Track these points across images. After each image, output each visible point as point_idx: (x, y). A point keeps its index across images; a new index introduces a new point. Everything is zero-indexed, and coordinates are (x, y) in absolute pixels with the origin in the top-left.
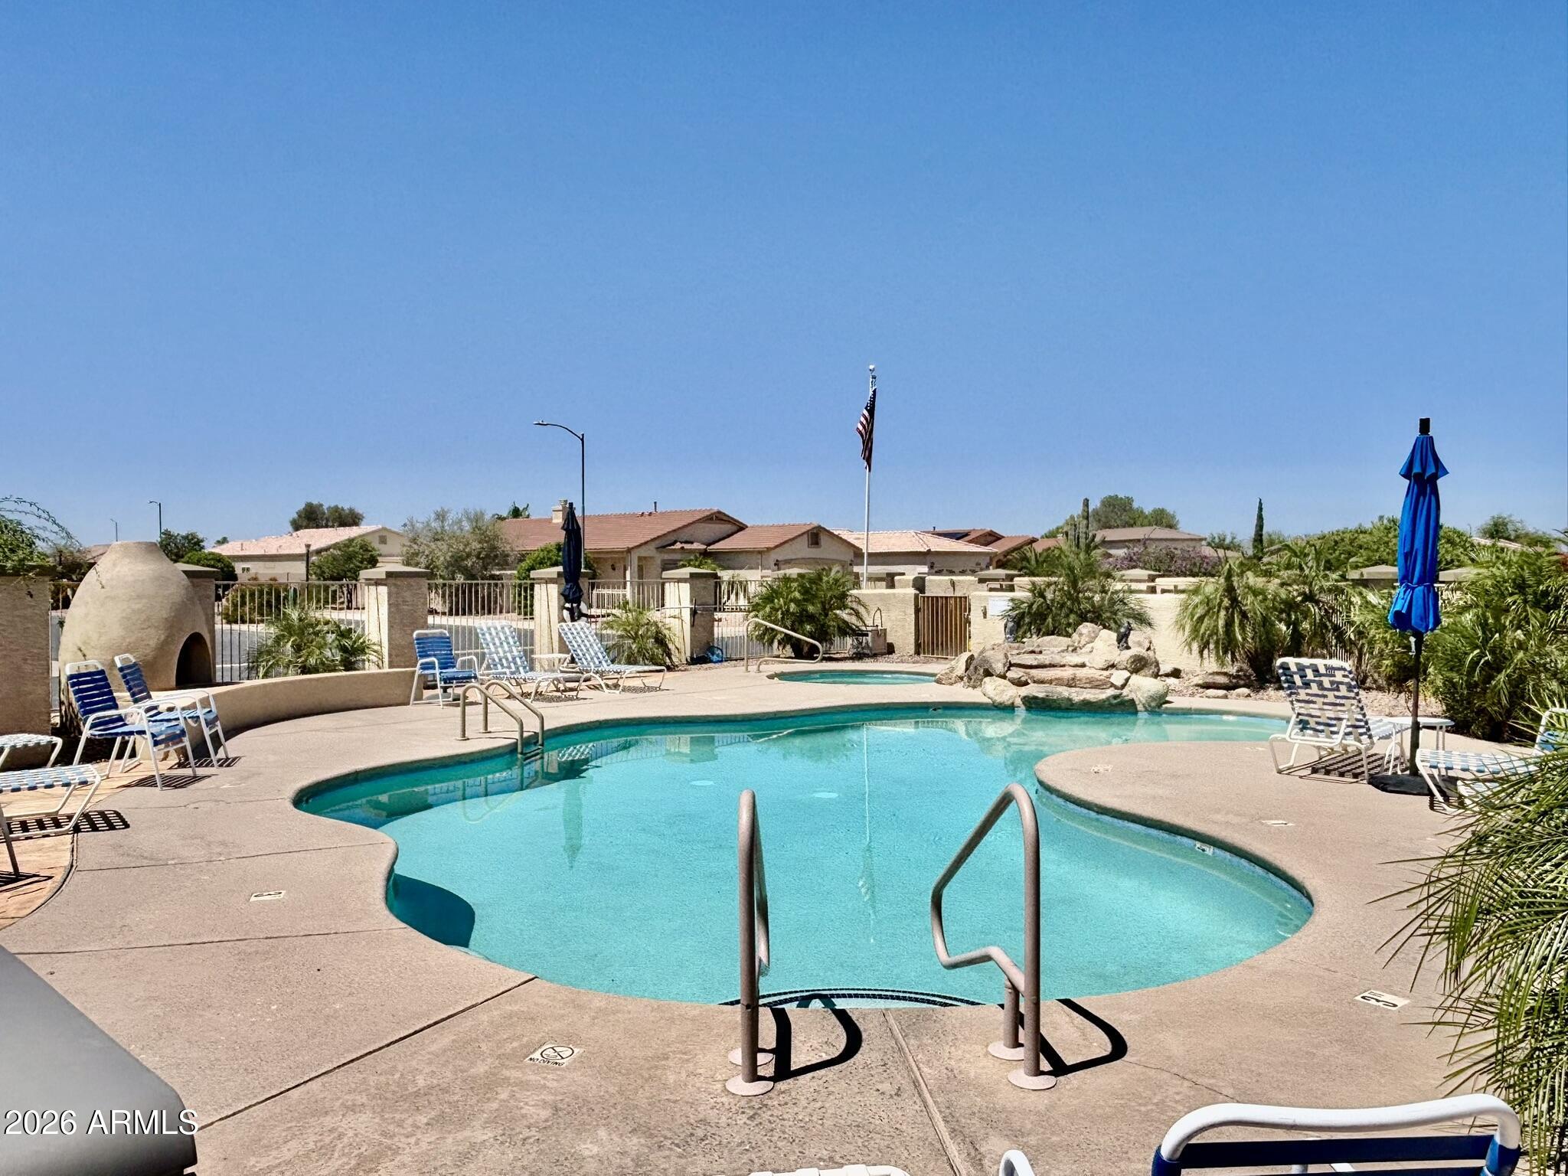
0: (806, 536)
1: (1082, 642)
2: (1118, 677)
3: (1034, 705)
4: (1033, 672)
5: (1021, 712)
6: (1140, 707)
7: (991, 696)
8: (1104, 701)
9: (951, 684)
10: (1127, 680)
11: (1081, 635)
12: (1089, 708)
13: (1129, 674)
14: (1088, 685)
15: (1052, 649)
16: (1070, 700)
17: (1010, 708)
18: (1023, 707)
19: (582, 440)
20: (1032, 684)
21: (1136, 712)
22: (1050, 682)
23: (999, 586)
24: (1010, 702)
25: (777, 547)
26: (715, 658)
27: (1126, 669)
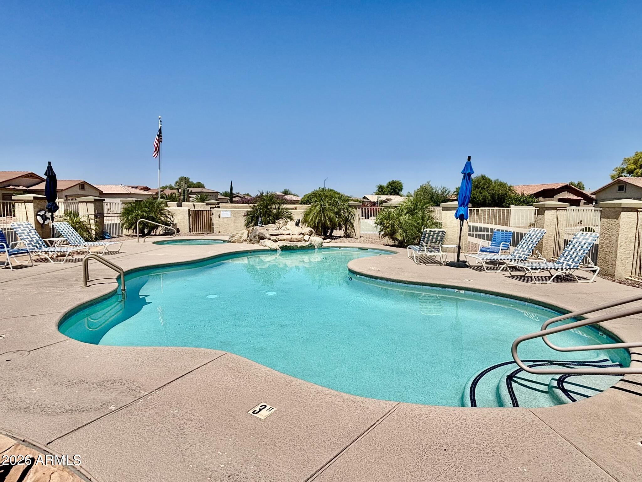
0: (78, 186)
1: (281, 226)
2: (306, 237)
3: (285, 249)
4: (278, 237)
5: (279, 251)
6: (316, 247)
7: (270, 246)
8: (307, 246)
10: (309, 238)
11: (280, 223)
12: (302, 248)
13: (309, 237)
14: (297, 241)
15: (272, 229)
16: (297, 246)
17: (275, 250)
18: (280, 250)
20: (279, 242)
21: (315, 249)
22: (284, 240)
24: (275, 249)
25: (66, 189)
26: (107, 237)
27: (308, 235)
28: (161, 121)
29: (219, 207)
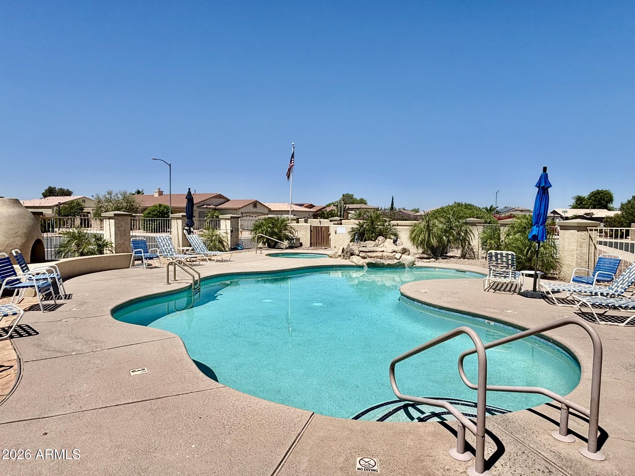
0: (252, 204)
1: (380, 243)
2: (398, 256)
3: (371, 266)
4: (368, 254)
5: (366, 268)
6: (406, 266)
7: (356, 262)
8: (395, 264)
9: (336, 258)
10: (401, 256)
11: (379, 240)
12: (390, 266)
13: (401, 255)
14: (387, 258)
15: (370, 245)
16: (383, 264)
17: (362, 267)
18: (367, 266)
19: (170, 166)
20: (368, 258)
21: (405, 268)
22: (374, 257)
23: (337, 223)
24: (362, 265)
25: (242, 208)
26: (239, 248)
27: (400, 253)
28: (294, 147)
29: (341, 224)
